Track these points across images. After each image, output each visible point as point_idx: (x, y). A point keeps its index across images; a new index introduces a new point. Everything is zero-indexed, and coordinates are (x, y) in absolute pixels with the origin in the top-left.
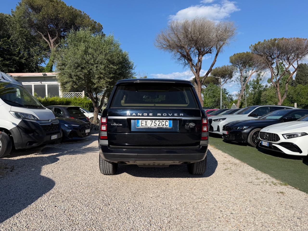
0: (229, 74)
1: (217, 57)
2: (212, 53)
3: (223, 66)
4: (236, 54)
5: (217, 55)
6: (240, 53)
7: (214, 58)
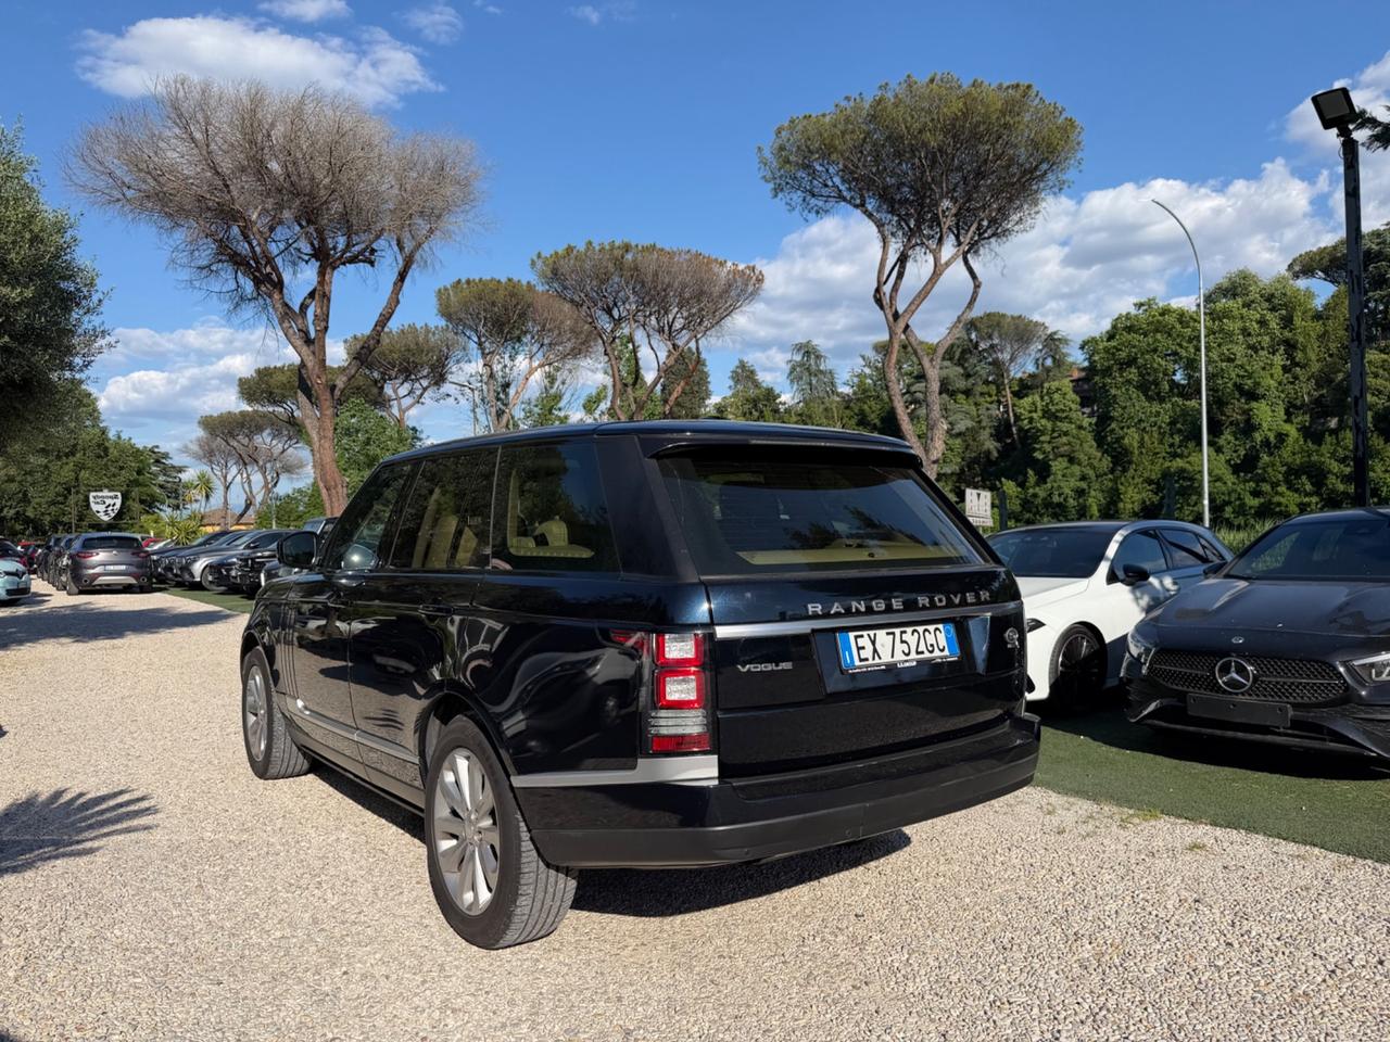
0: (433, 368)
1: (401, 287)
2: (376, 264)
3: (406, 327)
4: (463, 281)
5: (402, 277)
6: (481, 280)
7: (391, 289)
